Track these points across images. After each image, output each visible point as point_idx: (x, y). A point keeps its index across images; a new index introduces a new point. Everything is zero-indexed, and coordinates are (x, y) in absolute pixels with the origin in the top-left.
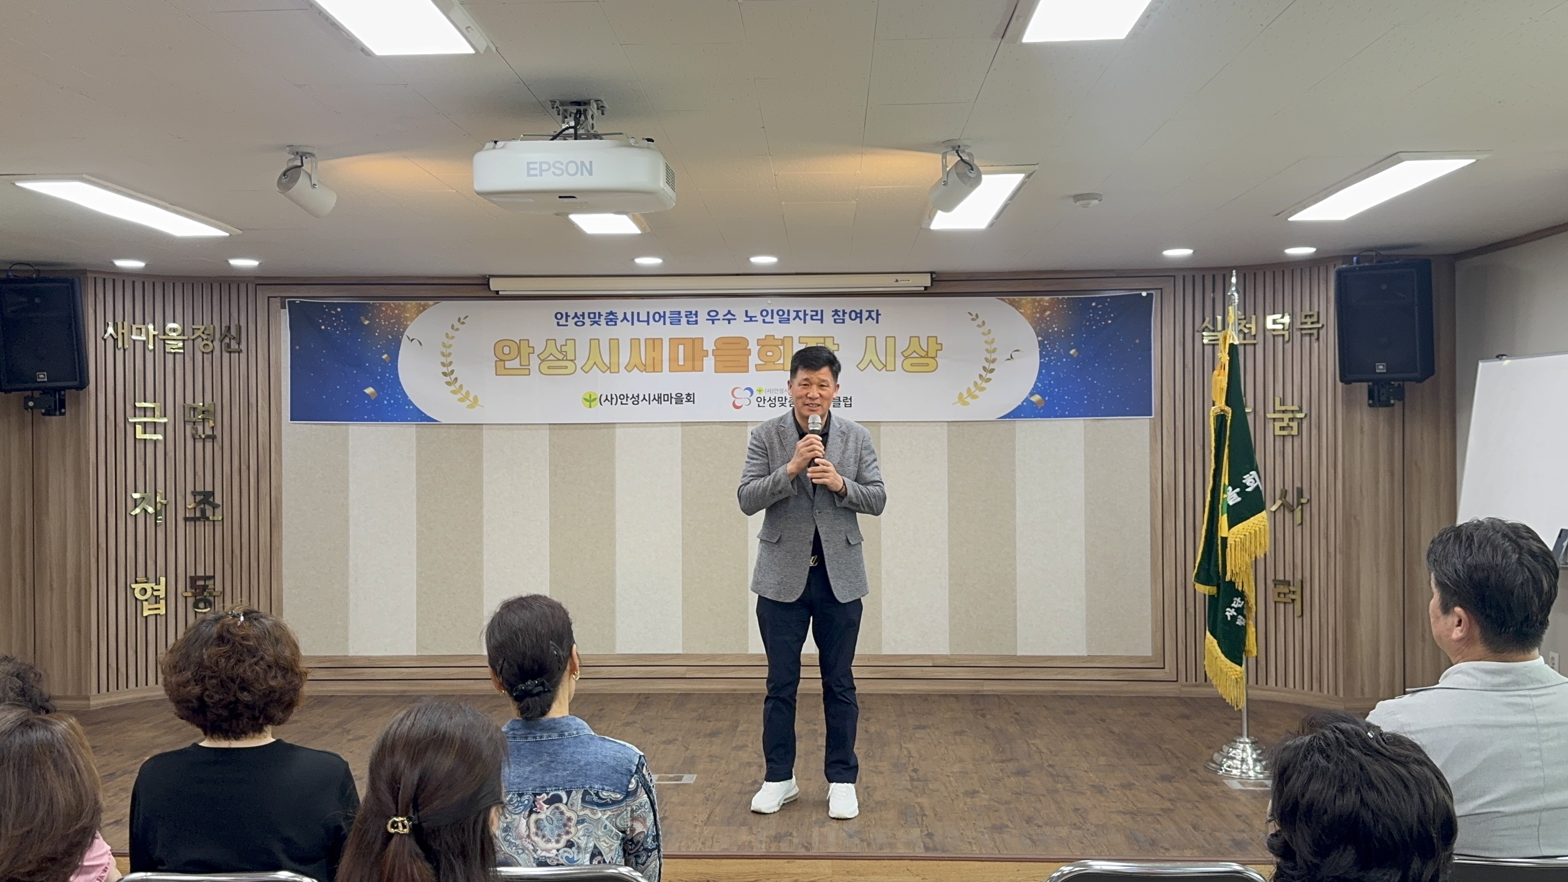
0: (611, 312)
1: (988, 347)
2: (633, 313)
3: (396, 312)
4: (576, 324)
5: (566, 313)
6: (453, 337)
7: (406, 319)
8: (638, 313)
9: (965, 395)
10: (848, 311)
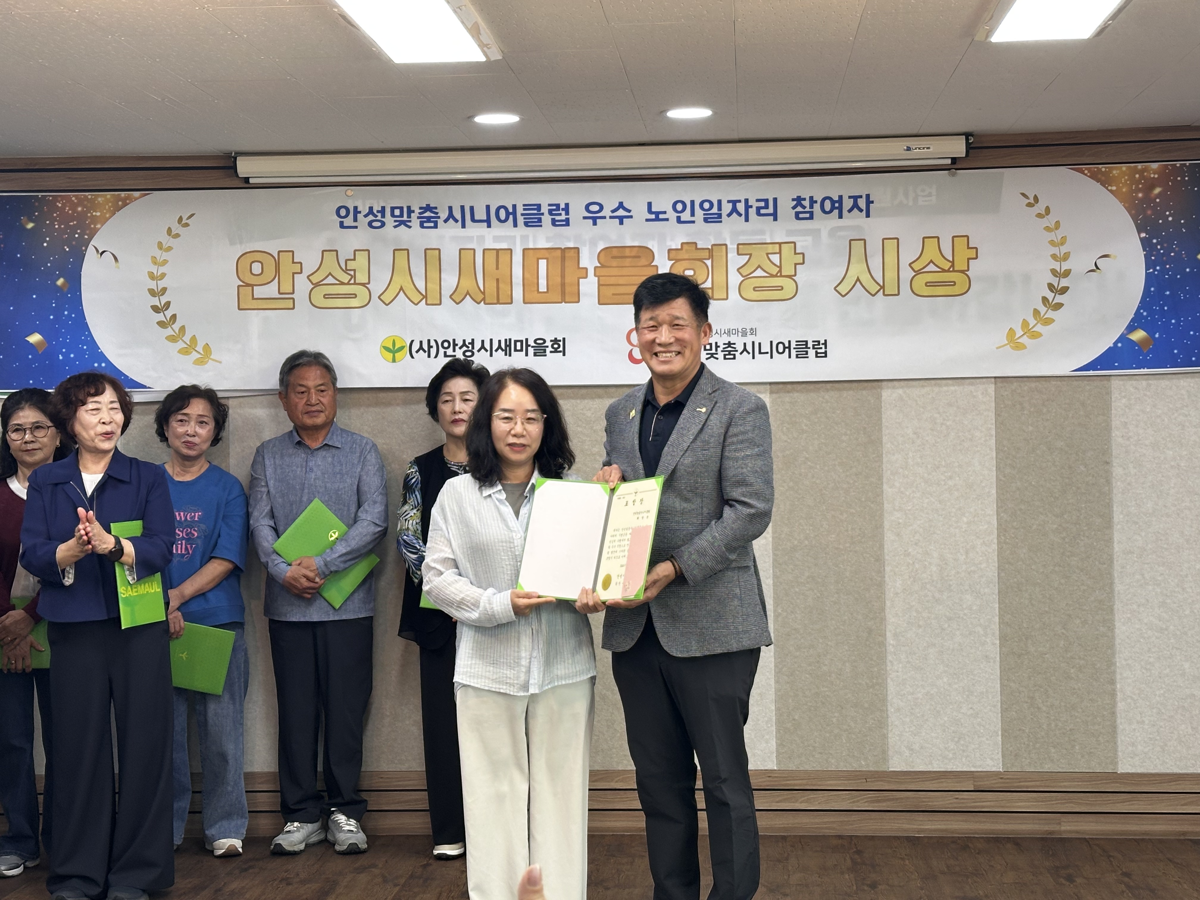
0: (428, 205)
1: (1055, 250)
2: (462, 208)
3: (80, 209)
4: (370, 224)
5: (356, 208)
6: (170, 249)
7: (95, 220)
8: (472, 209)
9: (1019, 333)
10: (818, 198)
